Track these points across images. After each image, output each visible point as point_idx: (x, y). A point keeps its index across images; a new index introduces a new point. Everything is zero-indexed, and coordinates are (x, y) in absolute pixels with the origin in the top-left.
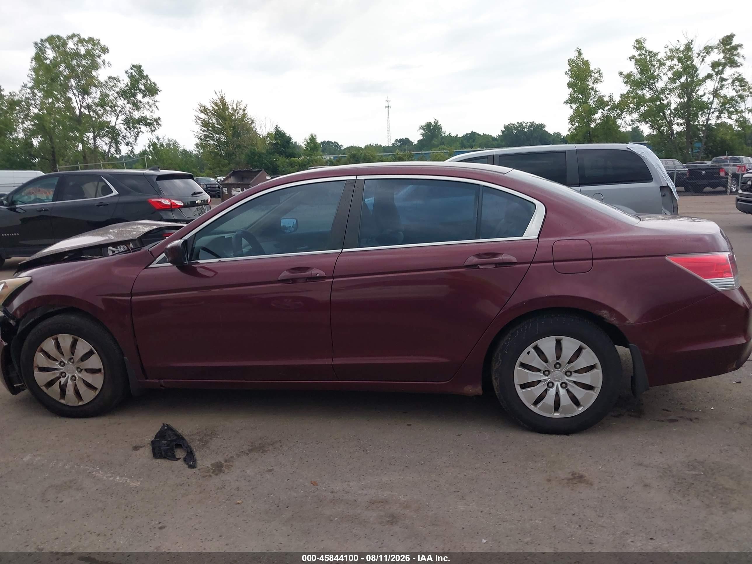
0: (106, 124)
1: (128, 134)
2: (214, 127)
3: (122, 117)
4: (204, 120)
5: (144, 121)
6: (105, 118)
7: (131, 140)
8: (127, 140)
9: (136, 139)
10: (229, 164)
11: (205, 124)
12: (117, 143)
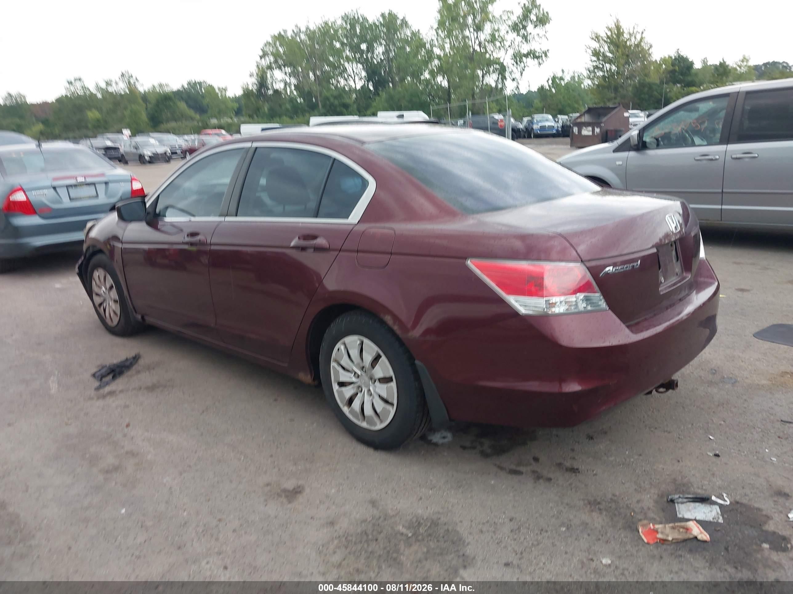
0: (497, 61)
1: (514, 69)
2: (604, 56)
3: (511, 52)
4: (595, 50)
5: (532, 54)
6: (495, 55)
7: (517, 75)
8: (514, 76)
9: (522, 74)
10: (615, 98)
11: (596, 53)
12: (504, 78)
